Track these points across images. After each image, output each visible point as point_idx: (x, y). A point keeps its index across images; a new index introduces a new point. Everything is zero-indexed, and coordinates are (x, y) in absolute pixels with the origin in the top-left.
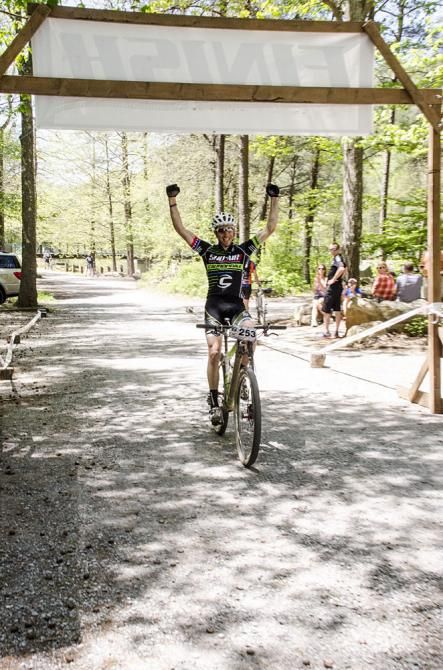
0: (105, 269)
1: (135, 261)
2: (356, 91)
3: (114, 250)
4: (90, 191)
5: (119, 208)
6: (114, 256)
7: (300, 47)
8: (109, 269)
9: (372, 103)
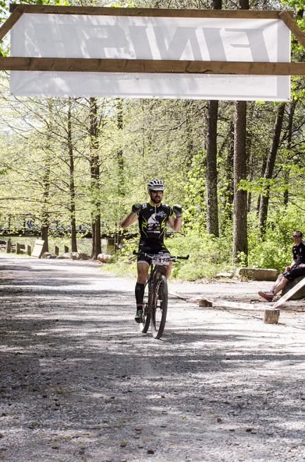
0: (62, 249)
1: (104, 242)
2: (274, 65)
3: (73, 224)
4: (44, 142)
5: (83, 166)
6: (74, 232)
7: (227, 30)
8: (67, 250)
9: (288, 74)
